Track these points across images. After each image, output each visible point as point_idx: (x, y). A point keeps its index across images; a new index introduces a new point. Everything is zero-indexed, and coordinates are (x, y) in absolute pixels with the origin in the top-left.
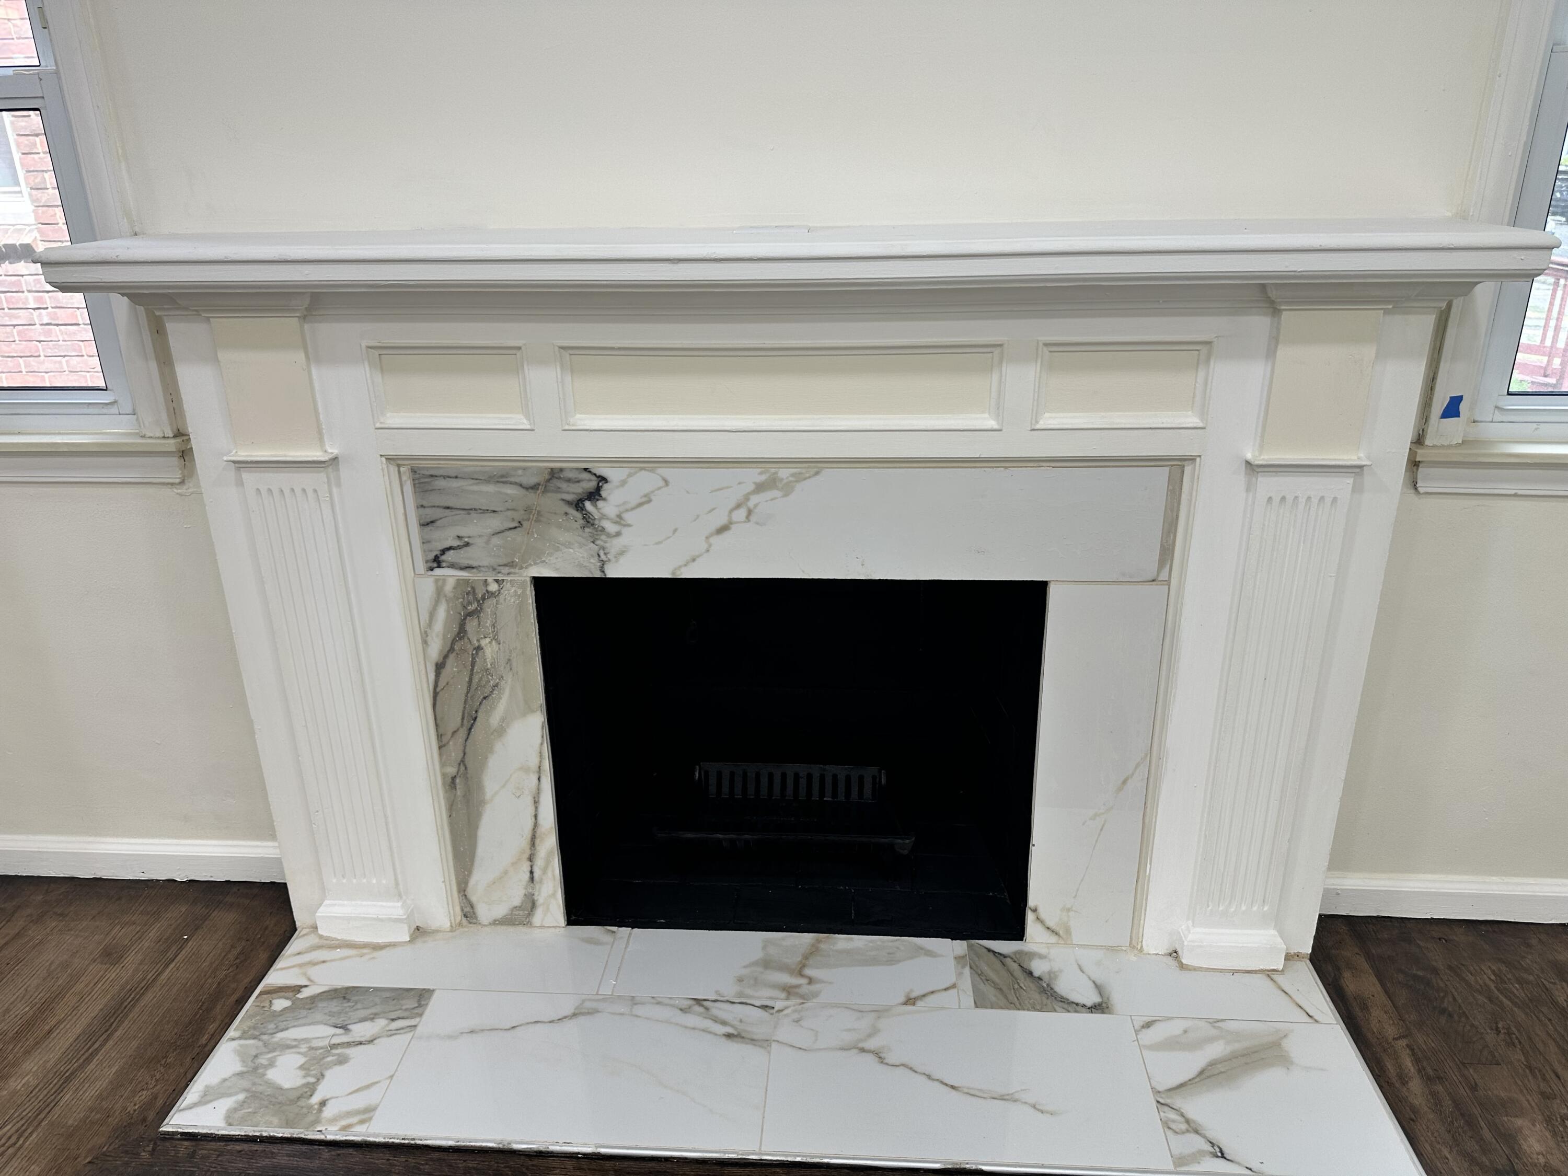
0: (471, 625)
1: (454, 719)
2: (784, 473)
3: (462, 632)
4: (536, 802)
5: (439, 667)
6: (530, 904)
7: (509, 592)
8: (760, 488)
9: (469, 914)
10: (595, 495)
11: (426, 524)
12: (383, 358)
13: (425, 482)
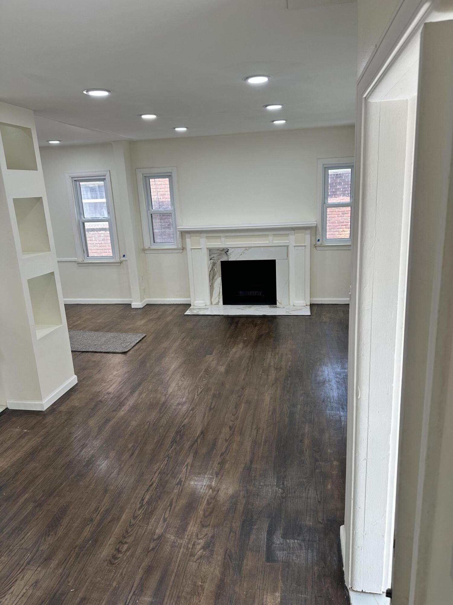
0: (214, 267)
1: (211, 278)
2: (247, 248)
3: (213, 268)
4: (220, 288)
5: (210, 272)
6: (219, 302)
7: (218, 262)
8: (245, 250)
9: (211, 304)
10: (228, 251)
11: (210, 255)
12: (207, 237)
13: (210, 250)
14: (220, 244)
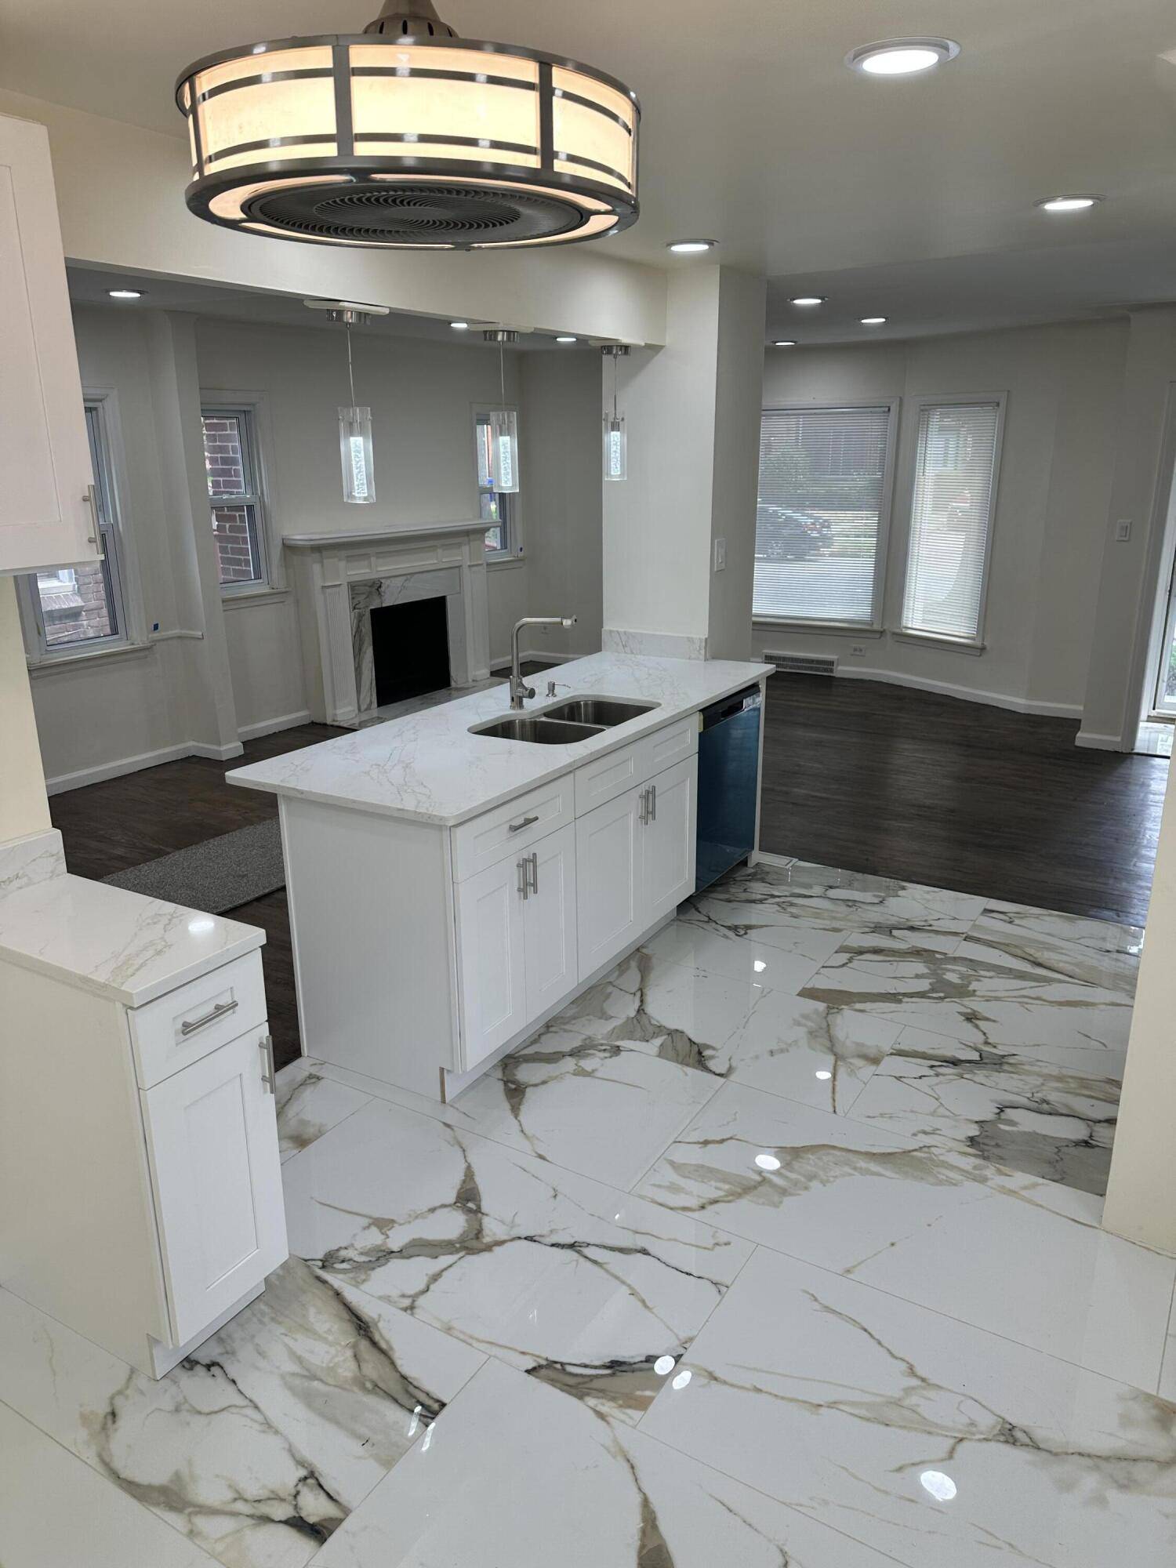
0: (360, 624)
1: (357, 651)
2: (409, 577)
3: (358, 627)
4: (371, 672)
5: (354, 636)
6: (371, 702)
7: (366, 614)
10: (380, 587)
11: (353, 598)
12: (349, 558)
13: (353, 587)
14: (368, 571)
